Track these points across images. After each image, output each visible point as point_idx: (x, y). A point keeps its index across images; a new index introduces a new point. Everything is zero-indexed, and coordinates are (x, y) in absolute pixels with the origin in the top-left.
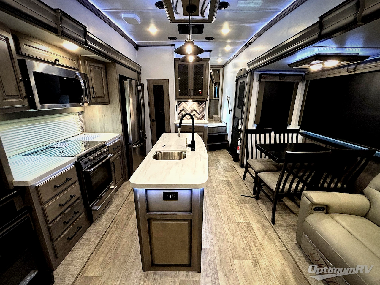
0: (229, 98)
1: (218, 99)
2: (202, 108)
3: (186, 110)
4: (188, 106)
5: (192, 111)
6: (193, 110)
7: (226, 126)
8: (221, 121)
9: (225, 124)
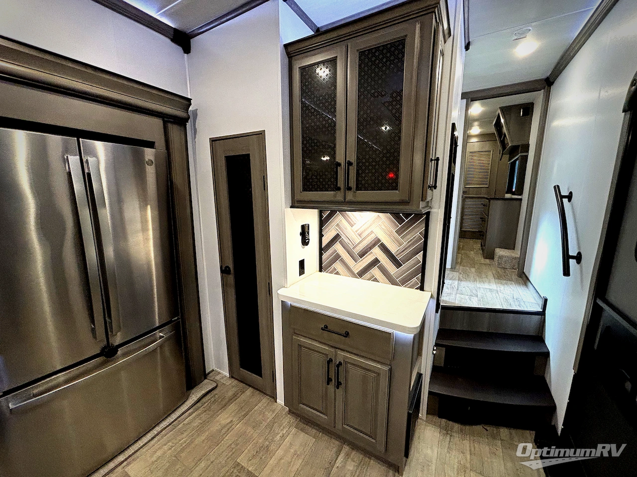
0: (570, 197)
1: (519, 197)
2: (410, 237)
3: (346, 240)
4: (355, 228)
5: (371, 248)
6: (374, 245)
7: (542, 313)
8: (523, 278)
9: (541, 303)
